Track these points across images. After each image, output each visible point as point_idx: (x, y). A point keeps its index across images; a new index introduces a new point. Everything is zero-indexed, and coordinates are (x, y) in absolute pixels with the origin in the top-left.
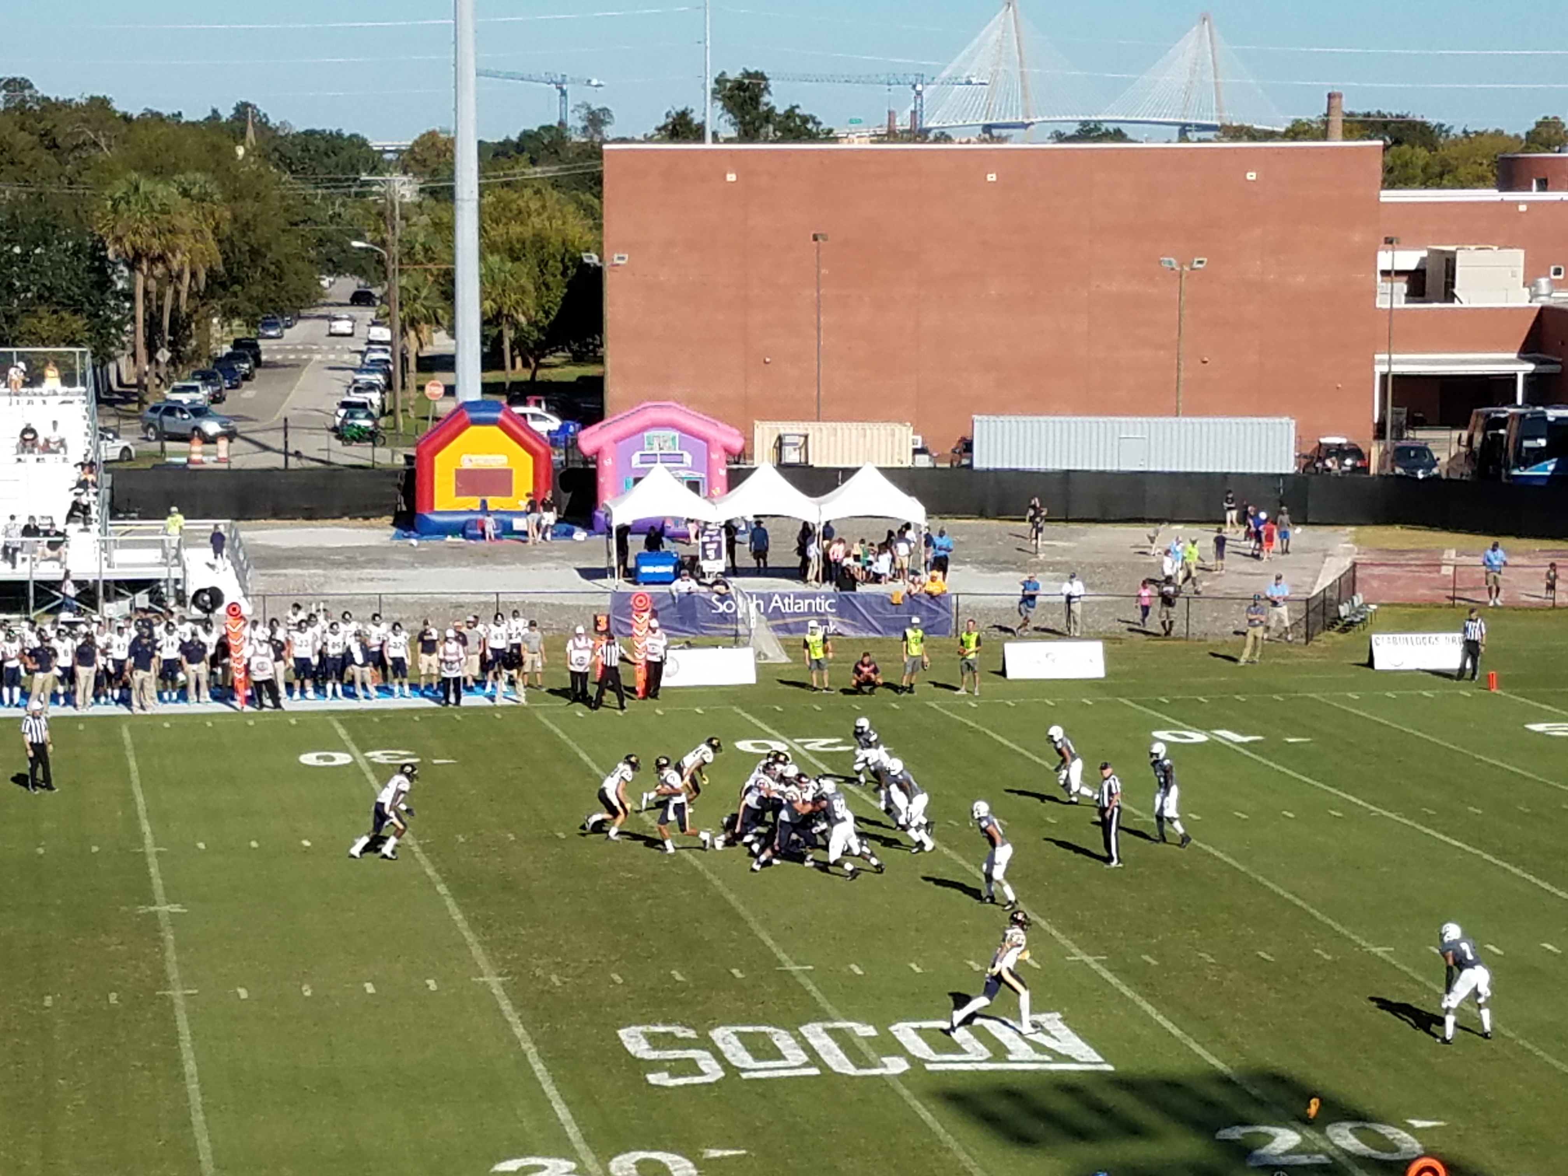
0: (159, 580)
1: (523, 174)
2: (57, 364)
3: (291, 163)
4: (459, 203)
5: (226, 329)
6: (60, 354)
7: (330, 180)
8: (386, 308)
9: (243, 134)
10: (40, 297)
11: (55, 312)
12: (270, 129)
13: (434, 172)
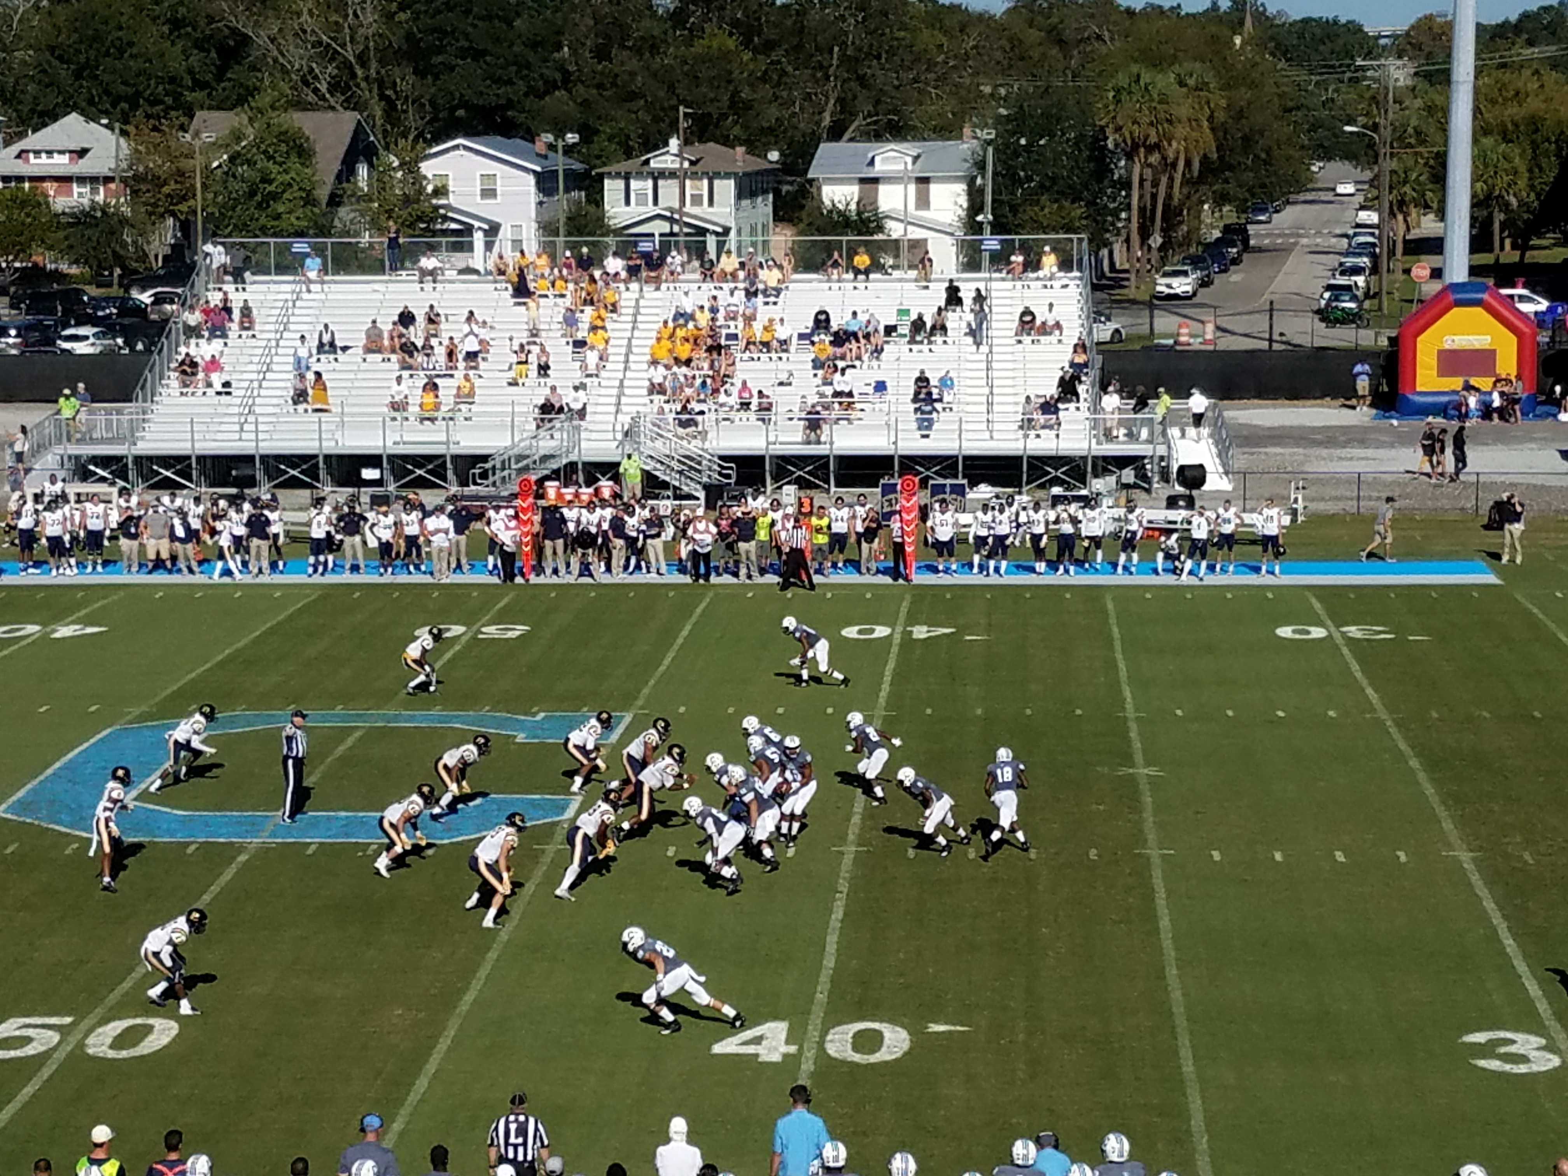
0: (1144, 457)
1: (1520, 54)
2: (1054, 250)
3: (1287, 51)
4: (1454, 86)
5: (1217, 215)
6: (1058, 241)
7: (1325, 66)
8: (1375, 192)
9: (1242, 23)
10: (1042, 186)
11: (1056, 201)
12: (1267, 18)
13: (1429, 56)
